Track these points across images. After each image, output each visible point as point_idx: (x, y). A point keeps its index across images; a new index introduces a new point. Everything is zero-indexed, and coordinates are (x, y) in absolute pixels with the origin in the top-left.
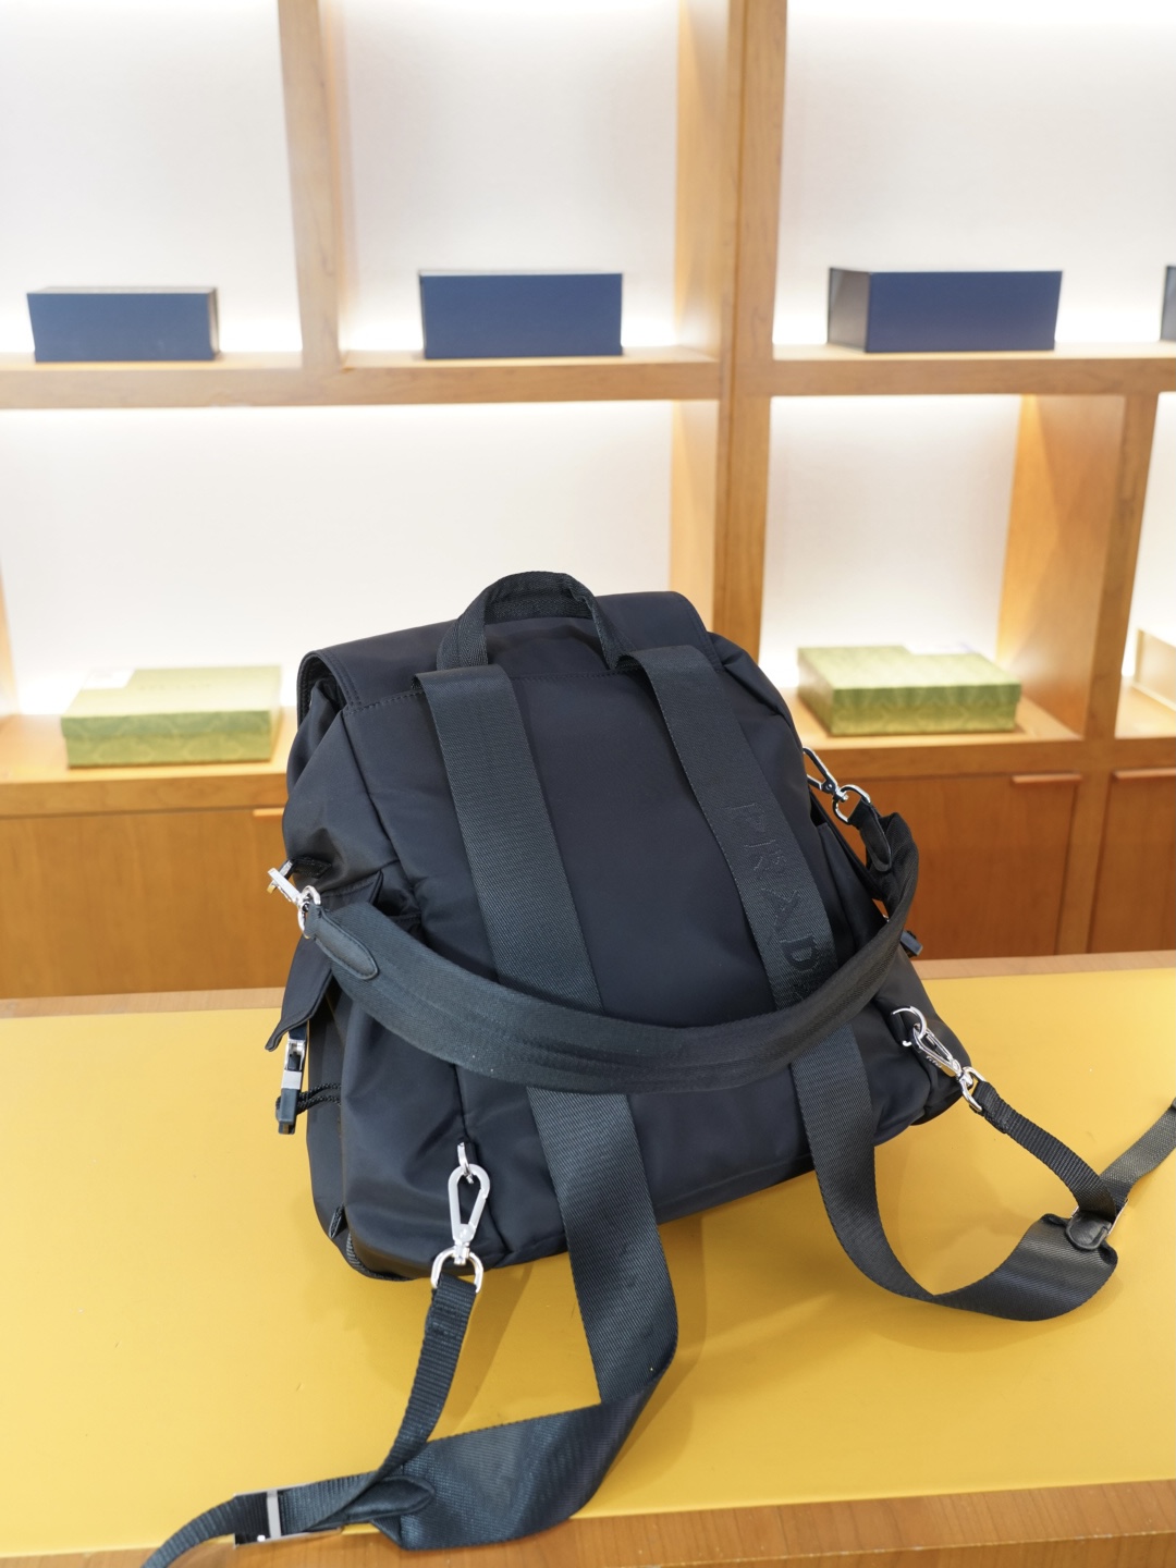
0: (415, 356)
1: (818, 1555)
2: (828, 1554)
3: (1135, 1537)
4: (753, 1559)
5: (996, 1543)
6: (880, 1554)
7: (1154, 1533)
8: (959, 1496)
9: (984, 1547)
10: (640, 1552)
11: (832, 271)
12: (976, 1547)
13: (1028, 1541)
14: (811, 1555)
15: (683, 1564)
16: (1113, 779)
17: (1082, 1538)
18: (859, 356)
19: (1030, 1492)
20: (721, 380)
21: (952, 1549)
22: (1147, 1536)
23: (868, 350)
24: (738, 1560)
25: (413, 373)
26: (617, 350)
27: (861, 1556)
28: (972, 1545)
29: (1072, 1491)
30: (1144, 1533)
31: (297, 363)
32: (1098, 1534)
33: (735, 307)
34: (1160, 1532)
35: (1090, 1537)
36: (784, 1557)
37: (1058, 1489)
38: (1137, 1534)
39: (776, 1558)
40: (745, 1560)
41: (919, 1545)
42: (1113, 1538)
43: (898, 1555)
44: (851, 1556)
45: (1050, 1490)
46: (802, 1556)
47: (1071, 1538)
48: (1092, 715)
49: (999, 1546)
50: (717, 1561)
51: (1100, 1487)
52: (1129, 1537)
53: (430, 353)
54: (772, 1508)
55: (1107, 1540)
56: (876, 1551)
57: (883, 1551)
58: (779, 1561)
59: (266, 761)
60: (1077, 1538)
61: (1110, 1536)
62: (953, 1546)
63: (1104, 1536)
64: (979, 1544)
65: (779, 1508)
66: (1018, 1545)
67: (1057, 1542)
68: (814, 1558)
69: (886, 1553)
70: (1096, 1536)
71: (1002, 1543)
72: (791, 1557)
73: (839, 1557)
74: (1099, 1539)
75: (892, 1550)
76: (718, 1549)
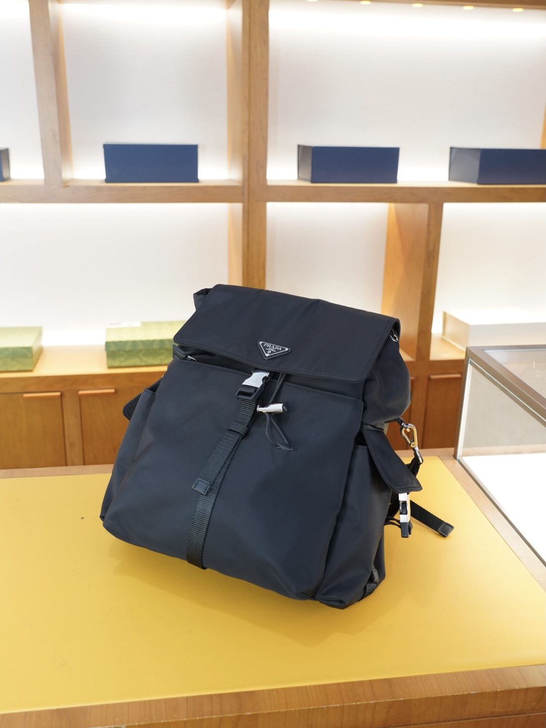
0: (101, 182)
1: (201, 718)
2: (206, 717)
3: (350, 705)
4: (170, 721)
5: (285, 710)
6: (230, 717)
7: (359, 703)
8: (273, 690)
9: (279, 712)
10: (117, 719)
11: (299, 146)
12: (275, 712)
13: (300, 708)
14: (198, 718)
15: (136, 724)
16: (429, 379)
17: (325, 706)
18: (309, 184)
19: (306, 687)
20: (243, 194)
21: (264, 714)
22: (356, 705)
23: (312, 182)
24: (163, 721)
25: (98, 189)
26: (196, 180)
27: (221, 718)
28: (274, 711)
29: (325, 686)
30: (354, 704)
31: (42, 183)
32: (332, 704)
33: (249, 161)
34: (361, 703)
35: (329, 706)
36: (185, 719)
37: (319, 686)
38: (350, 704)
39: (180, 720)
40: (166, 721)
41: (249, 712)
42: (340, 706)
43: (239, 717)
44: (217, 718)
45: (315, 686)
46: (193, 718)
47: (320, 707)
48: (419, 350)
49: (286, 712)
50: (153, 722)
51: (338, 684)
52: (348, 706)
53: (107, 180)
54: (183, 698)
55: (337, 707)
56: (229, 715)
57: (232, 715)
58: (182, 721)
59: (31, 371)
60: (323, 707)
61: (338, 705)
62: (265, 712)
63: (335, 705)
64: (277, 711)
65: (187, 698)
66: (295, 711)
67: (313, 709)
68: (199, 720)
69: (233, 716)
70: (332, 706)
71: (288, 710)
72: (188, 719)
73: (211, 718)
74: (333, 707)
75: (236, 715)
76: (154, 717)
